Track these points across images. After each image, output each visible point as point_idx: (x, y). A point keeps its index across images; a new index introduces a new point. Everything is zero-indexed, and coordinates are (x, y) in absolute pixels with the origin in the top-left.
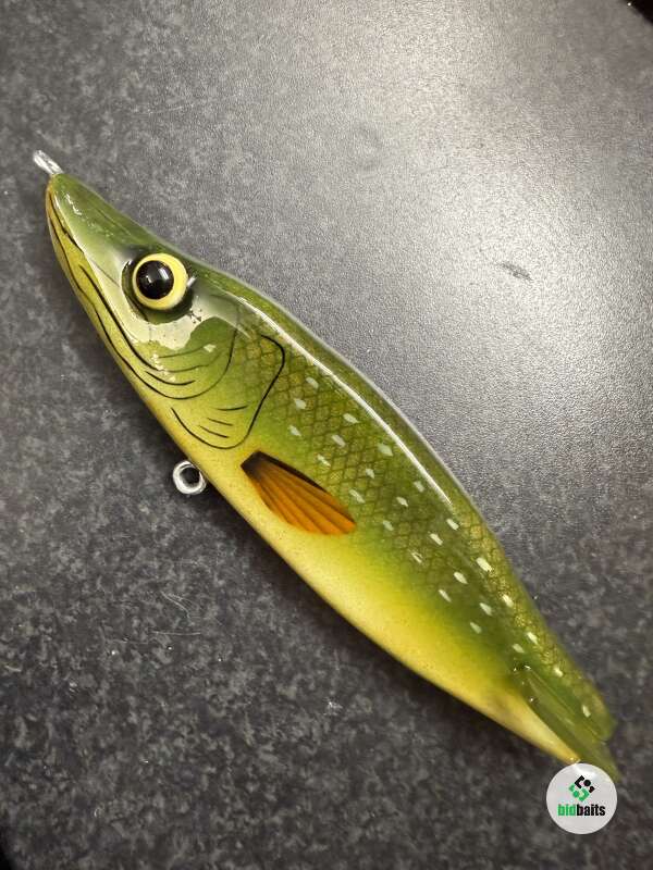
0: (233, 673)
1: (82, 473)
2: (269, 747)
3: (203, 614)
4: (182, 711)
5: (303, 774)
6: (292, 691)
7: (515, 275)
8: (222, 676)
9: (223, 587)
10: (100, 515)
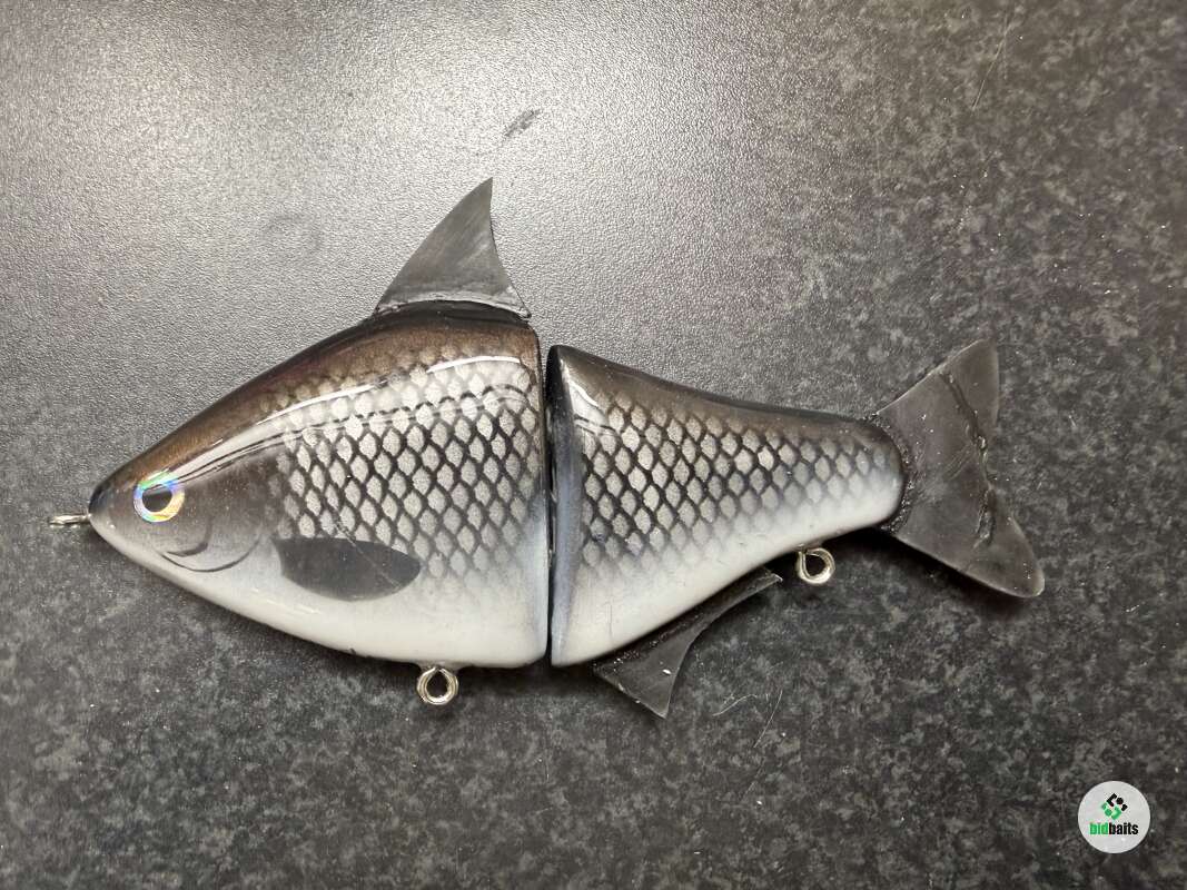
0: (846, 674)
1: (532, 748)
2: (950, 670)
3: (760, 678)
4: (863, 755)
5: (999, 644)
6: (897, 615)
7: (524, 128)
8: (843, 688)
9: (740, 641)
10: (591, 747)
